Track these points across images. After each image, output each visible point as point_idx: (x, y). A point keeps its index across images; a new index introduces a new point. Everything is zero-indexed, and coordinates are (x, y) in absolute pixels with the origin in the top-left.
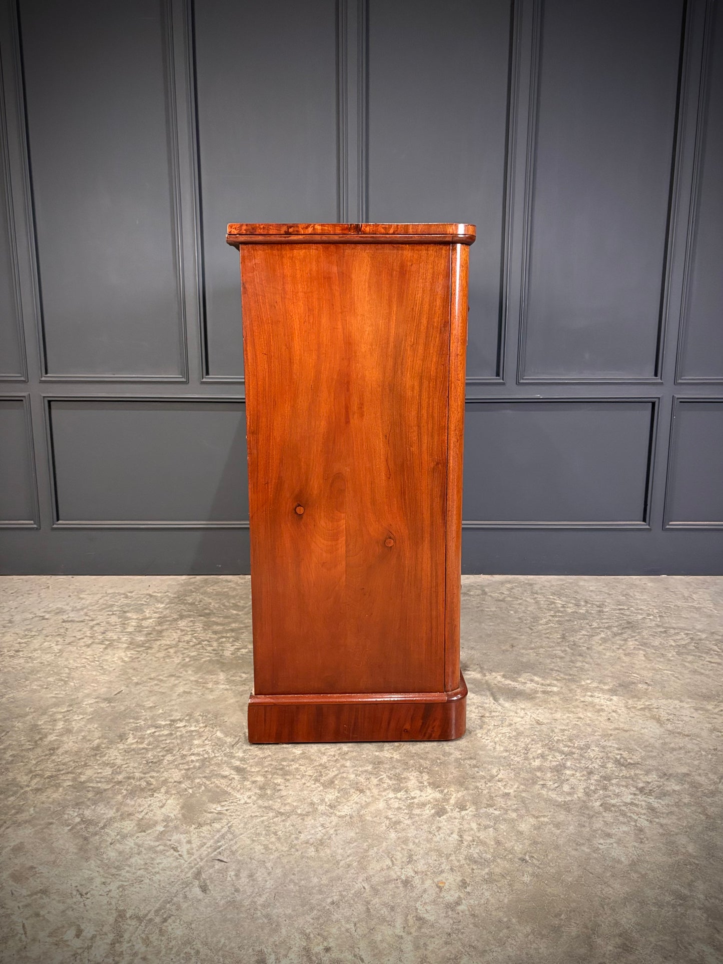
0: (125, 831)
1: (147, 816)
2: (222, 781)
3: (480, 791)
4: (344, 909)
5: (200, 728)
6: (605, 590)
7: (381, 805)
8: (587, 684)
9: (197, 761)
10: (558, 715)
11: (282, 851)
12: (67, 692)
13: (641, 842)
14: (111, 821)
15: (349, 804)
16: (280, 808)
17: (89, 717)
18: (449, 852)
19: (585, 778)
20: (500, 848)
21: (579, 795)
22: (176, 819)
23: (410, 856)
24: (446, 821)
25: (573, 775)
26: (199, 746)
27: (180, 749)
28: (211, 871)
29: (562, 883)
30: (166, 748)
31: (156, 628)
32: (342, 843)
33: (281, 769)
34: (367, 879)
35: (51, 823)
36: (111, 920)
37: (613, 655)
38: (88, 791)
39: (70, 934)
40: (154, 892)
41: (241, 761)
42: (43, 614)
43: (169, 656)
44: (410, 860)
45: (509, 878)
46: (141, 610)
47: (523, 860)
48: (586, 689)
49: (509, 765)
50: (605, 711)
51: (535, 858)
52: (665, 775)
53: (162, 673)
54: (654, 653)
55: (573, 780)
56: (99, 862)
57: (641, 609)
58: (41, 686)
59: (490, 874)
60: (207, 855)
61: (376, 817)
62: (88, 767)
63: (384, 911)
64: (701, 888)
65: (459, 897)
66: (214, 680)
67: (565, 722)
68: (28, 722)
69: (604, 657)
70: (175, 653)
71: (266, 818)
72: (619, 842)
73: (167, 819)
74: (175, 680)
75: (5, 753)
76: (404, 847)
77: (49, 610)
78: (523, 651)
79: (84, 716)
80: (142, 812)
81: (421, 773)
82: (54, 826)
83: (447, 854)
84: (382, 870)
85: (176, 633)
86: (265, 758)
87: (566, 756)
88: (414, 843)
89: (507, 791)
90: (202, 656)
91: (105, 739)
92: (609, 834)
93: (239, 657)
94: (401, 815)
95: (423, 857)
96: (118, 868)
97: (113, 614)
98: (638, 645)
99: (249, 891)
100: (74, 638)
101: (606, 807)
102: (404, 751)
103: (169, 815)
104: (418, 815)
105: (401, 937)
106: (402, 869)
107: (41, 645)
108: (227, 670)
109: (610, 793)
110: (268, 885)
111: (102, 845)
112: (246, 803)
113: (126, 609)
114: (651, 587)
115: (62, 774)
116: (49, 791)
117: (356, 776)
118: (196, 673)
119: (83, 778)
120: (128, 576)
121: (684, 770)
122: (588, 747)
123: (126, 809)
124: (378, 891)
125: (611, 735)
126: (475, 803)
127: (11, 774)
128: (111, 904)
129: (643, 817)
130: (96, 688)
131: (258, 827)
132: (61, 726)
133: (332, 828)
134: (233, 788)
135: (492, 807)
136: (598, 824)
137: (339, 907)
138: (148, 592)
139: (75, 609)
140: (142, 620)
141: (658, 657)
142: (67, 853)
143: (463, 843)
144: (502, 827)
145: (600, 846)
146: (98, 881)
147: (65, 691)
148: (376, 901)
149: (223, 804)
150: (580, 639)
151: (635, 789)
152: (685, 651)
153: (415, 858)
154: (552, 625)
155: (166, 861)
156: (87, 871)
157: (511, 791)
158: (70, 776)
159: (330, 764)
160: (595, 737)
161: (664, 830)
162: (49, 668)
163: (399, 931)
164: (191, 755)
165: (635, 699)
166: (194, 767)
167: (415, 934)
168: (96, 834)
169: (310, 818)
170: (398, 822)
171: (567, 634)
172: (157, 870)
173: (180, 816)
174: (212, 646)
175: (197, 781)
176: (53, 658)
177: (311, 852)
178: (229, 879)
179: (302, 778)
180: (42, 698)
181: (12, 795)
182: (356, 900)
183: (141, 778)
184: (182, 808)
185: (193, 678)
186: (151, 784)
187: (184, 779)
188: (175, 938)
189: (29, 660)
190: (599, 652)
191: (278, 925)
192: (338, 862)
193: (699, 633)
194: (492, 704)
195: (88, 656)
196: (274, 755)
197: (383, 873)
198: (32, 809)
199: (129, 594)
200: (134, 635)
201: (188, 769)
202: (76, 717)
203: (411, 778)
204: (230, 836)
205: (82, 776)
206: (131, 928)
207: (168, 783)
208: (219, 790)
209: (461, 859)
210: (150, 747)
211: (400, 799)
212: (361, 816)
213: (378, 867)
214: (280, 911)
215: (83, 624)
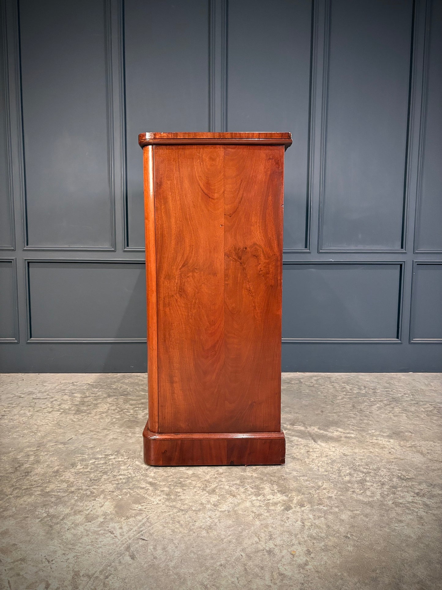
0: (77, 522)
1: (92, 513)
2: (141, 490)
3: (312, 495)
4: (229, 569)
5: (125, 459)
6: (376, 380)
7: (248, 504)
8: (373, 432)
9: (124, 479)
10: (357, 451)
11: (184, 533)
13: (423, 525)
14: (67, 515)
15: (226, 504)
16: (180, 507)
17: (51, 454)
18: (297, 533)
19: (380, 487)
20: (330, 530)
21: (378, 498)
22: (111, 514)
23: (271, 535)
24: (292, 514)
25: (372, 485)
26: (124, 470)
27: (112, 472)
28: (137, 546)
29: (374, 551)
30: (103, 471)
31: (93, 402)
32: (224, 528)
33: (180, 483)
34: (243, 550)
35: (27, 517)
36: (70, 577)
37: (386, 416)
38: (52, 497)
39: (41, 587)
40: (99, 560)
41: (153, 479)
42: (20, 395)
43: (102, 418)
44: (271, 538)
45: (339, 548)
46: (83, 392)
47: (346, 537)
48: (372, 435)
49: (329, 480)
50: (386, 448)
51: (354, 536)
52: (432, 486)
53: (98, 428)
54: (412, 415)
55: (372, 489)
56: (60, 541)
57: (400, 391)
58: (19, 436)
59: (325, 546)
60: (134, 536)
61: (245, 511)
62: (51, 483)
63: (257, 570)
65: (307, 561)
66: (133, 431)
68: (10, 457)
69: (381, 417)
70: (106, 416)
71: (172, 513)
72: (408, 525)
73: (105, 514)
74: (107, 432)
76: (266, 530)
77: (24, 392)
78: (329, 414)
79: (48, 453)
80: (88, 510)
81: (272, 484)
82: (29, 519)
83: (295, 534)
84: (253, 544)
85: (106, 405)
86: (169, 477)
87: (365, 474)
88: (272, 527)
89: (330, 495)
90: (123, 418)
91: (62, 466)
92: (401, 521)
94: (262, 510)
95: (279, 536)
96: (73, 545)
97: (65, 395)
98: (401, 411)
99: (163, 558)
100: (41, 408)
101: (396, 504)
102: (260, 472)
103: (107, 511)
104: (273, 510)
105: (270, 586)
106: (266, 543)
108: (141, 426)
109: (397, 496)
110: (176, 554)
111: (62, 531)
112: (158, 504)
113: (74, 392)
114: (404, 379)
115: (34, 488)
116: (25, 498)
117: (230, 487)
118: (120, 427)
119: (48, 490)
120: (74, 374)
122: (379, 469)
123: (77, 508)
124: (251, 557)
126: (310, 502)
128: (69, 567)
129: (421, 510)
131: (167, 518)
133: (216, 519)
134: (149, 495)
135: (321, 505)
136: (393, 515)
137: (225, 568)
138: (87, 382)
139: (41, 392)
140: (84, 397)
141: (415, 417)
142: (38, 535)
143: (305, 527)
144: (330, 517)
145: (396, 528)
146: (60, 552)
147: (35, 438)
149: (143, 504)
150: (365, 407)
151: (413, 493)
152: (432, 414)
153: (274, 536)
154: (346, 400)
155: (107, 540)
156: (52, 547)
157: (333, 495)
158: (39, 489)
159: (212, 480)
160: (383, 463)
161: (436, 517)
162: (24, 425)
163: (268, 582)
164: (119, 475)
165: (405, 441)
166: (122, 483)
167: (279, 584)
168: (57, 524)
169: (201, 512)
170: (261, 515)
171: (356, 405)
172: (100, 545)
173: (114, 512)
174: (130, 412)
175: (125, 490)
176: (27, 419)
177: (204, 533)
178: (149, 551)
179: (194, 488)
180: (20, 442)
182: (237, 563)
183: (87, 490)
184: (115, 507)
185: (118, 431)
186: (94, 493)
187: (115, 490)
189: (11, 421)
190: (377, 415)
191: (185, 579)
192: (222, 540)
193: (438, 404)
194: (313, 444)
196: (175, 475)
197: (254, 546)
198: (14, 508)
199: (75, 383)
200: (80, 406)
201: (118, 484)
202: (42, 454)
203: (266, 488)
204: (149, 524)
205: (47, 489)
206: (84, 582)
207: (105, 492)
208: (139, 496)
209: (305, 537)
210: (92, 471)
211: (260, 501)
212: (235, 511)
213: (250, 542)
214: (186, 570)
215: (46, 400)
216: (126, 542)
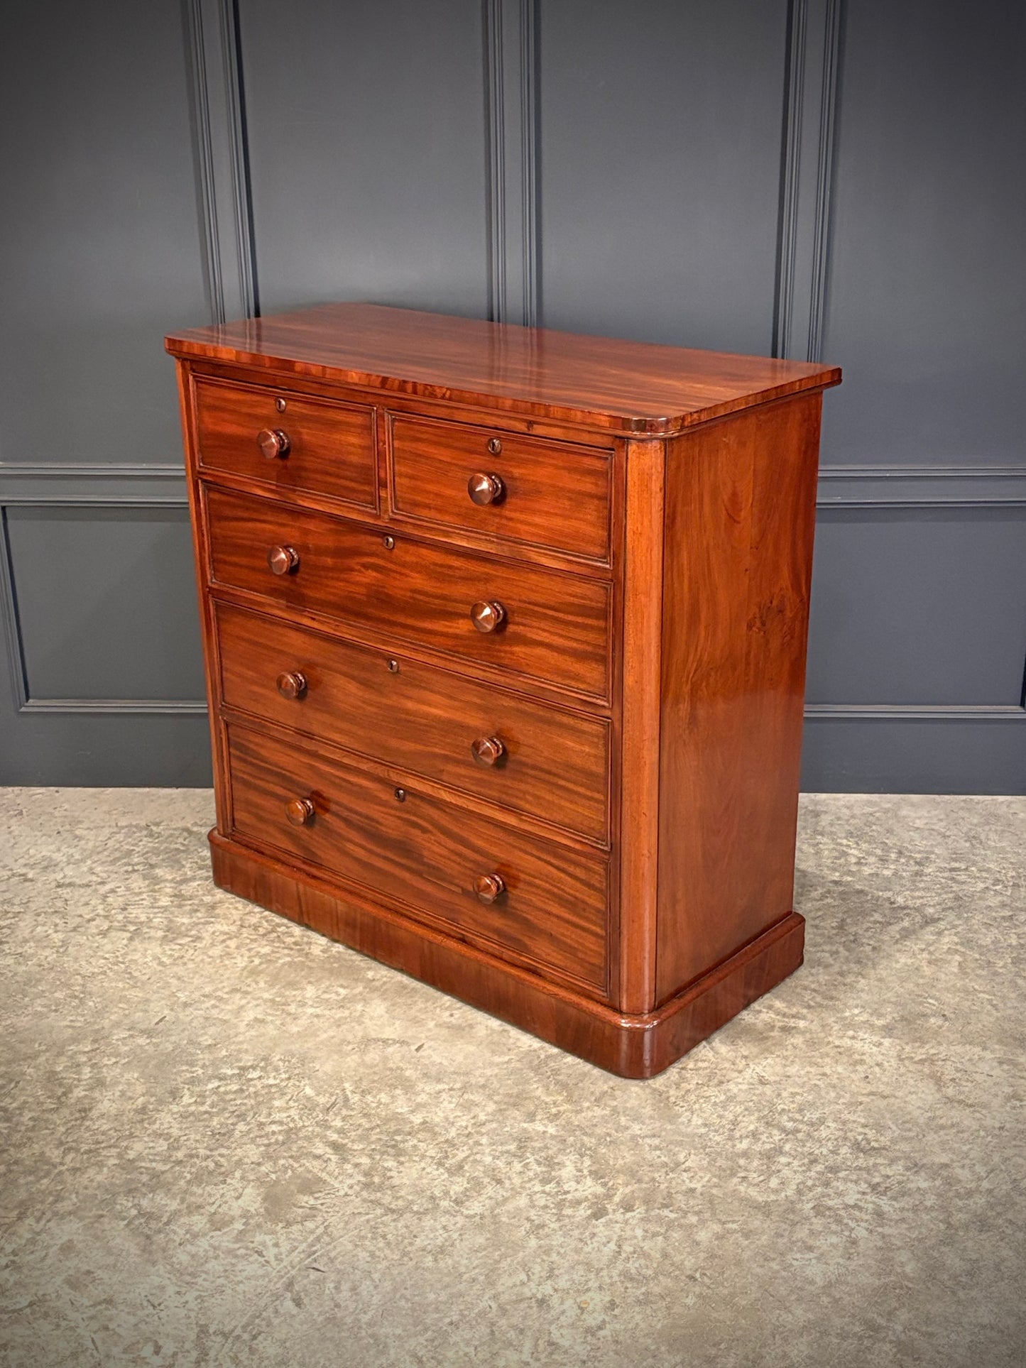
0: (196, 1229)
1: (220, 1210)
2: (314, 1163)
3: (657, 1185)
4: (463, 1331)
5: (282, 1080)
7: (522, 1201)
8: (853, 1015)
9: (280, 1132)
10: (792, 1070)
11: (392, 1259)
12: (87, 1017)
14: (176, 1214)
15: (481, 1199)
16: (390, 1203)
17: (123, 1061)
18: (601, 1266)
19: (804, 1168)
20: (667, 1262)
21: (788, 1194)
22: (258, 1215)
23: (552, 1270)
24: (603, 1226)
25: (789, 1164)
26: (281, 1110)
27: (255, 1114)
28: (305, 1281)
29: (733, 1307)
30: (237, 1112)
31: (204, 898)
32: (467, 1251)
33: (394, 1147)
34: (495, 1297)
35: (102, 1216)
36: (193, 1336)
37: (910, 961)
38: (141, 1173)
39: (148, 1350)
40: (239, 1305)
41: (339, 1133)
42: (23, 871)
43: (228, 954)
44: (551, 1274)
45: (669, 1299)
46: (178, 861)
47: (692, 1278)
48: (849, 1025)
50: (865, 1063)
51: (707, 1276)
52: (916, 1167)
53: (220, 986)
54: (977, 960)
55: (786, 1172)
56: (169, 1267)
57: (988, 870)
58: (48, 1007)
59: (647, 1294)
60: (300, 1263)
61: (514, 1217)
62: (135, 1139)
63: (512, 1335)
64: (902, 1317)
65: (604, 1322)
66: (299, 999)
67: (799, 1081)
68: (41, 1067)
69: (894, 965)
70: (238, 948)
71: (373, 1216)
72: (821, 1257)
73: (246, 1215)
74: (241, 999)
75: (21, 1114)
76: (545, 1258)
77: (32, 861)
79: (118, 1059)
80: (213, 1203)
81: (582, 1156)
82: (106, 1220)
83: (597, 1269)
84: (515, 1286)
85: (236, 908)
86: (372, 1129)
87: (787, 1135)
88: (559, 1253)
89: (692, 1186)
90: (278, 955)
91: (152, 1096)
92: (811, 1247)
93: (334, 957)
94: (547, 1216)
95: (567, 1272)
96: (193, 1275)
97: (134, 871)
98: (957, 944)
99: (352, 1306)
100: (79, 920)
101: (819, 1210)
102: (563, 1122)
103: (249, 1208)
104: (569, 1217)
105: (527, 1364)
106: (539, 1285)
107: (32, 932)
108: (317, 981)
109: (830, 1191)
110: (375, 1300)
111: (169, 1246)
112: (346, 1195)
113: (153, 860)
115: (103, 1148)
116: (91, 1172)
118: (272, 985)
119: (131, 1155)
120: (147, 790)
121: (944, 1159)
122: (822, 1121)
123: (193, 1199)
124: (506, 1311)
125: (861, 1103)
126: (647, 1201)
127: (36, 1146)
128: (189, 1317)
129: (863, 1224)
130: (127, 1012)
131: (362, 1228)
132: (89, 1075)
133: (456, 1232)
134: (330, 1174)
135: (667, 1207)
136: (801, 1233)
137: (458, 1328)
139: (72, 860)
142: (129, 1255)
143: (620, 1255)
144: (675, 1235)
145: (795, 1263)
146: (171, 1290)
147: (83, 1015)
148: (503, 1322)
149: (316, 1195)
150: (867, 930)
151: (866, 1186)
153: (556, 1272)
154: (829, 900)
155: (251, 1268)
156: (155, 1278)
157: (697, 1185)
158: (114, 1151)
160: (837, 1107)
162: (53, 975)
163: (526, 1356)
164: (271, 1123)
165: (917, 1044)
166: (277, 1142)
167: (543, 1360)
168: (159, 1231)
169: (429, 1217)
170: (542, 1226)
172: (239, 1278)
173: (262, 1210)
174: (292, 936)
175: (282, 1162)
176: (55, 955)
177: (429, 1261)
178: (327, 1292)
179: (420, 1161)
180: (53, 1026)
181: (45, 1177)
182: (479, 1320)
183: (208, 1157)
184: (265, 1200)
185: (266, 996)
186: (222, 1166)
187: (263, 1159)
188: (267, 1358)
189: (21, 959)
191: (386, 1346)
192: (461, 1275)
195: (108, 952)
196: (384, 1124)
197: (515, 1290)
198: (74, 1195)
199: (154, 828)
200: (172, 913)
201: (268, 1145)
202: (105, 1061)
203: (568, 1163)
204: (327, 1239)
205: (130, 1152)
206: (216, 1345)
207: (243, 1164)
208: (310, 1176)
209: (614, 1274)
210: (214, 1110)
211: (548, 1194)
212: (494, 1216)
213: (510, 1283)
214: (389, 1330)
215: (89, 890)
216: (286, 1274)
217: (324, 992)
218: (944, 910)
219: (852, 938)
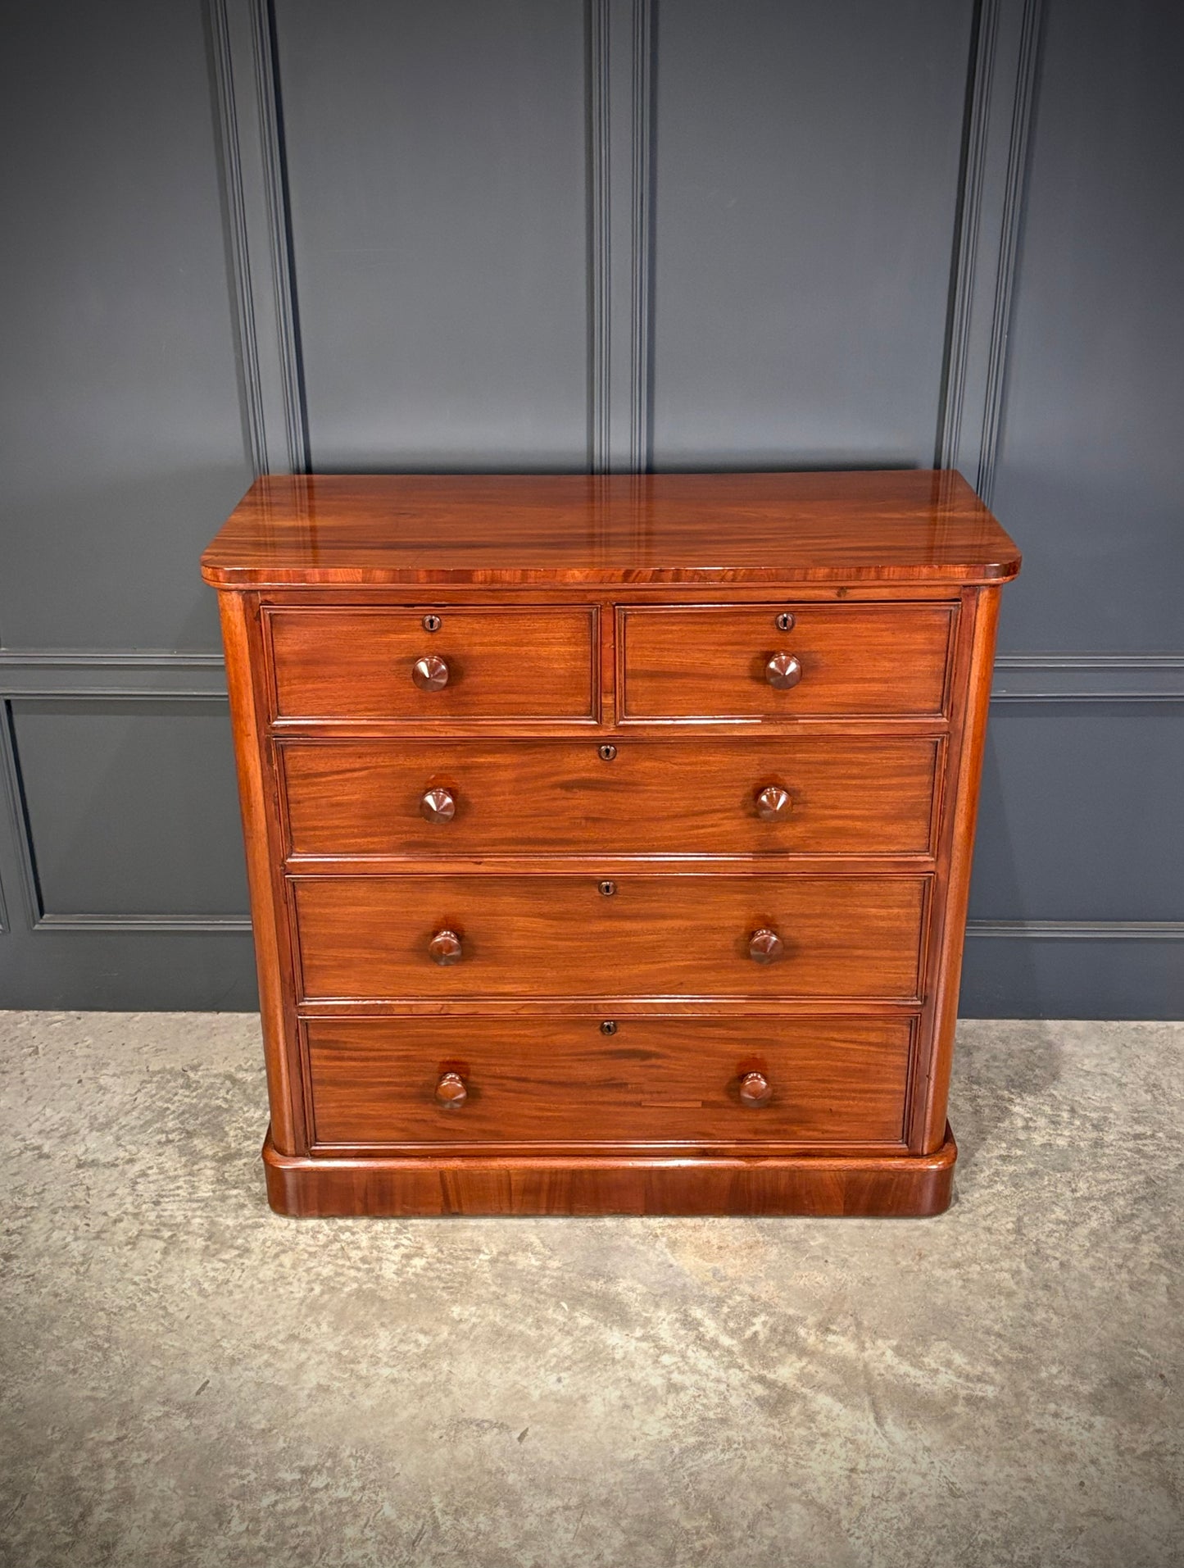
8: (1052, 1377)
12: (111, 1383)
37: (1107, 1285)
48: (1047, 1393)
58: (63, 1364)
67: (999, 1491)
68: (54, 1470)
74: (300, 1351)
98: (1159, 1256)
100: (103, 1220)
107: (47, 1239)
118: (337, 1330)
130: (161, 1373)
132: (113, 1483)
150: (1051, 1233)
154: (1000, 1187)
171: (1025, 1219)
176: (74, 1278)
180: (67, 1398)
185: (330, 1346)
189: (33, 1286)
194: (870, 1433)
195: (138, 1274)
217: (401, 1341)
218: (1136, 1201)
219: (1034, 1248)
